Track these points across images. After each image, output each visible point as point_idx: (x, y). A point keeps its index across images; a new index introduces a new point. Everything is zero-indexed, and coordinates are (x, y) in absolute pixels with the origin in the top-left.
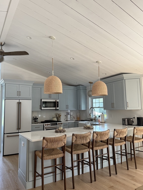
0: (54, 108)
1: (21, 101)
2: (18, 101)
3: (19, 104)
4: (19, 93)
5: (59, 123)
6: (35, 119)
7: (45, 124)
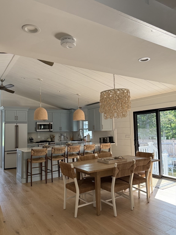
0: (48, 130)
1: (18, 124)
2: (16, 124)
3: (17, 126)
4: (16, 118)
5: (52, 143)
6: (31, 139)
7: (39, 144)
